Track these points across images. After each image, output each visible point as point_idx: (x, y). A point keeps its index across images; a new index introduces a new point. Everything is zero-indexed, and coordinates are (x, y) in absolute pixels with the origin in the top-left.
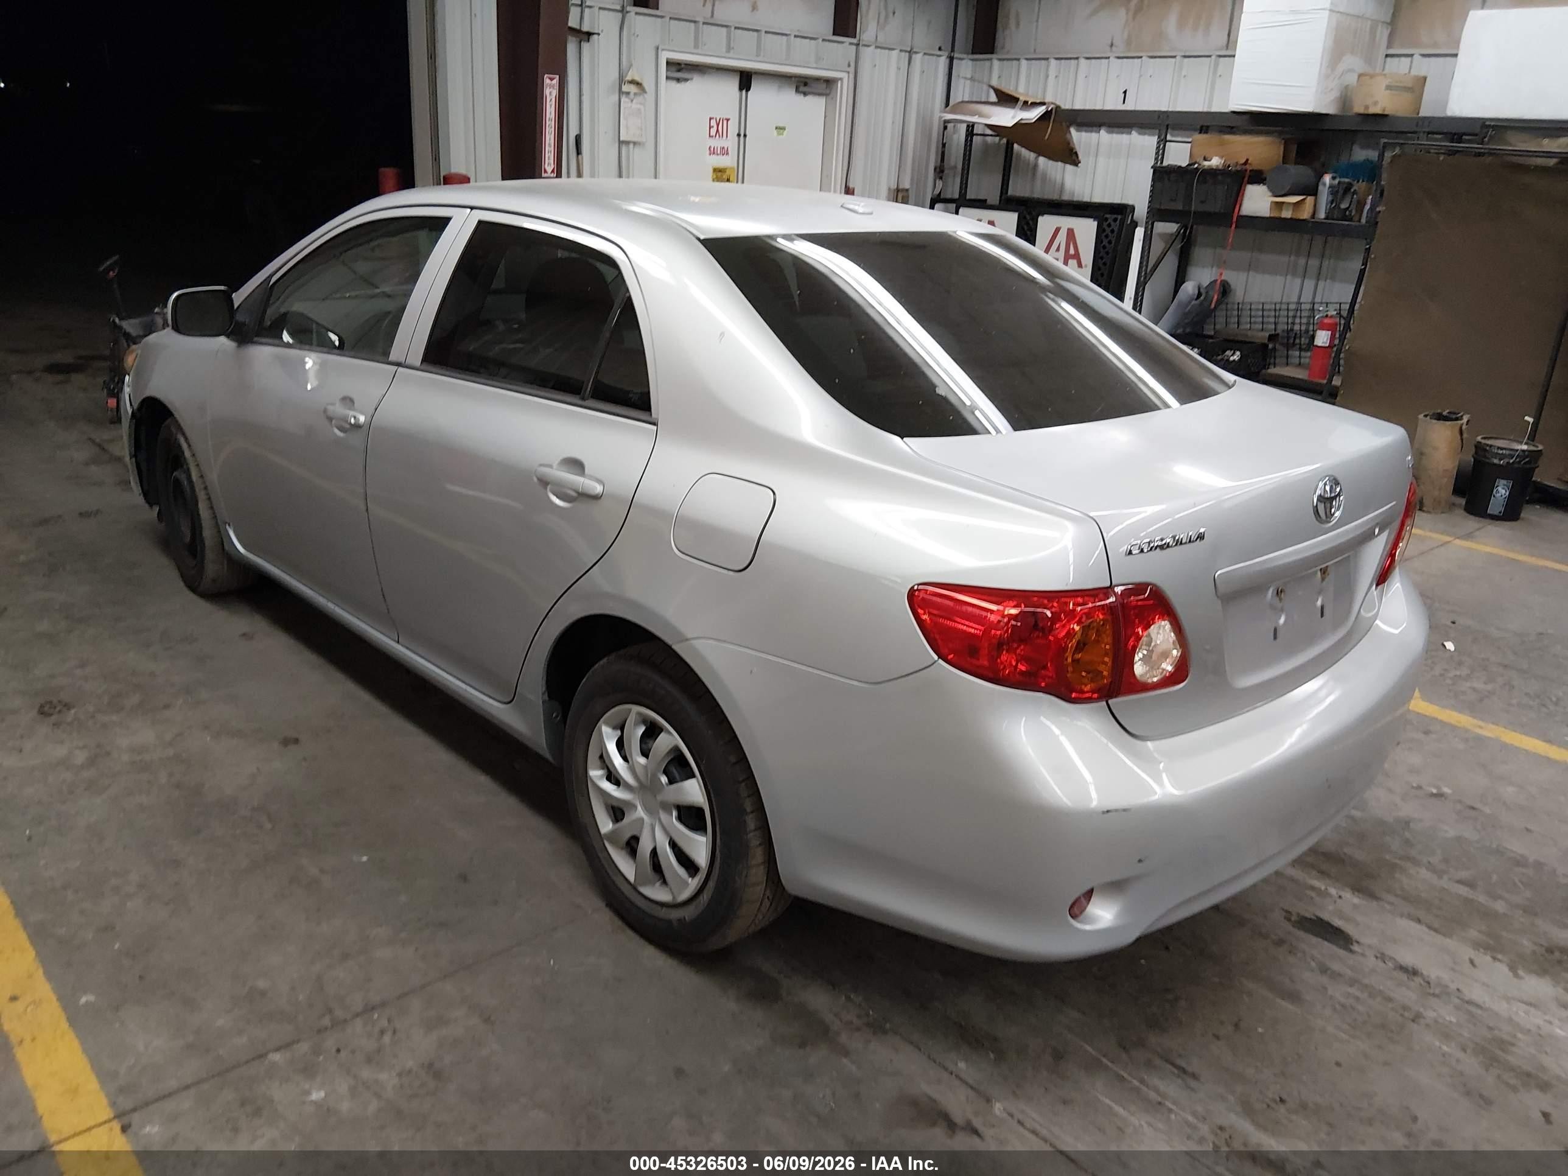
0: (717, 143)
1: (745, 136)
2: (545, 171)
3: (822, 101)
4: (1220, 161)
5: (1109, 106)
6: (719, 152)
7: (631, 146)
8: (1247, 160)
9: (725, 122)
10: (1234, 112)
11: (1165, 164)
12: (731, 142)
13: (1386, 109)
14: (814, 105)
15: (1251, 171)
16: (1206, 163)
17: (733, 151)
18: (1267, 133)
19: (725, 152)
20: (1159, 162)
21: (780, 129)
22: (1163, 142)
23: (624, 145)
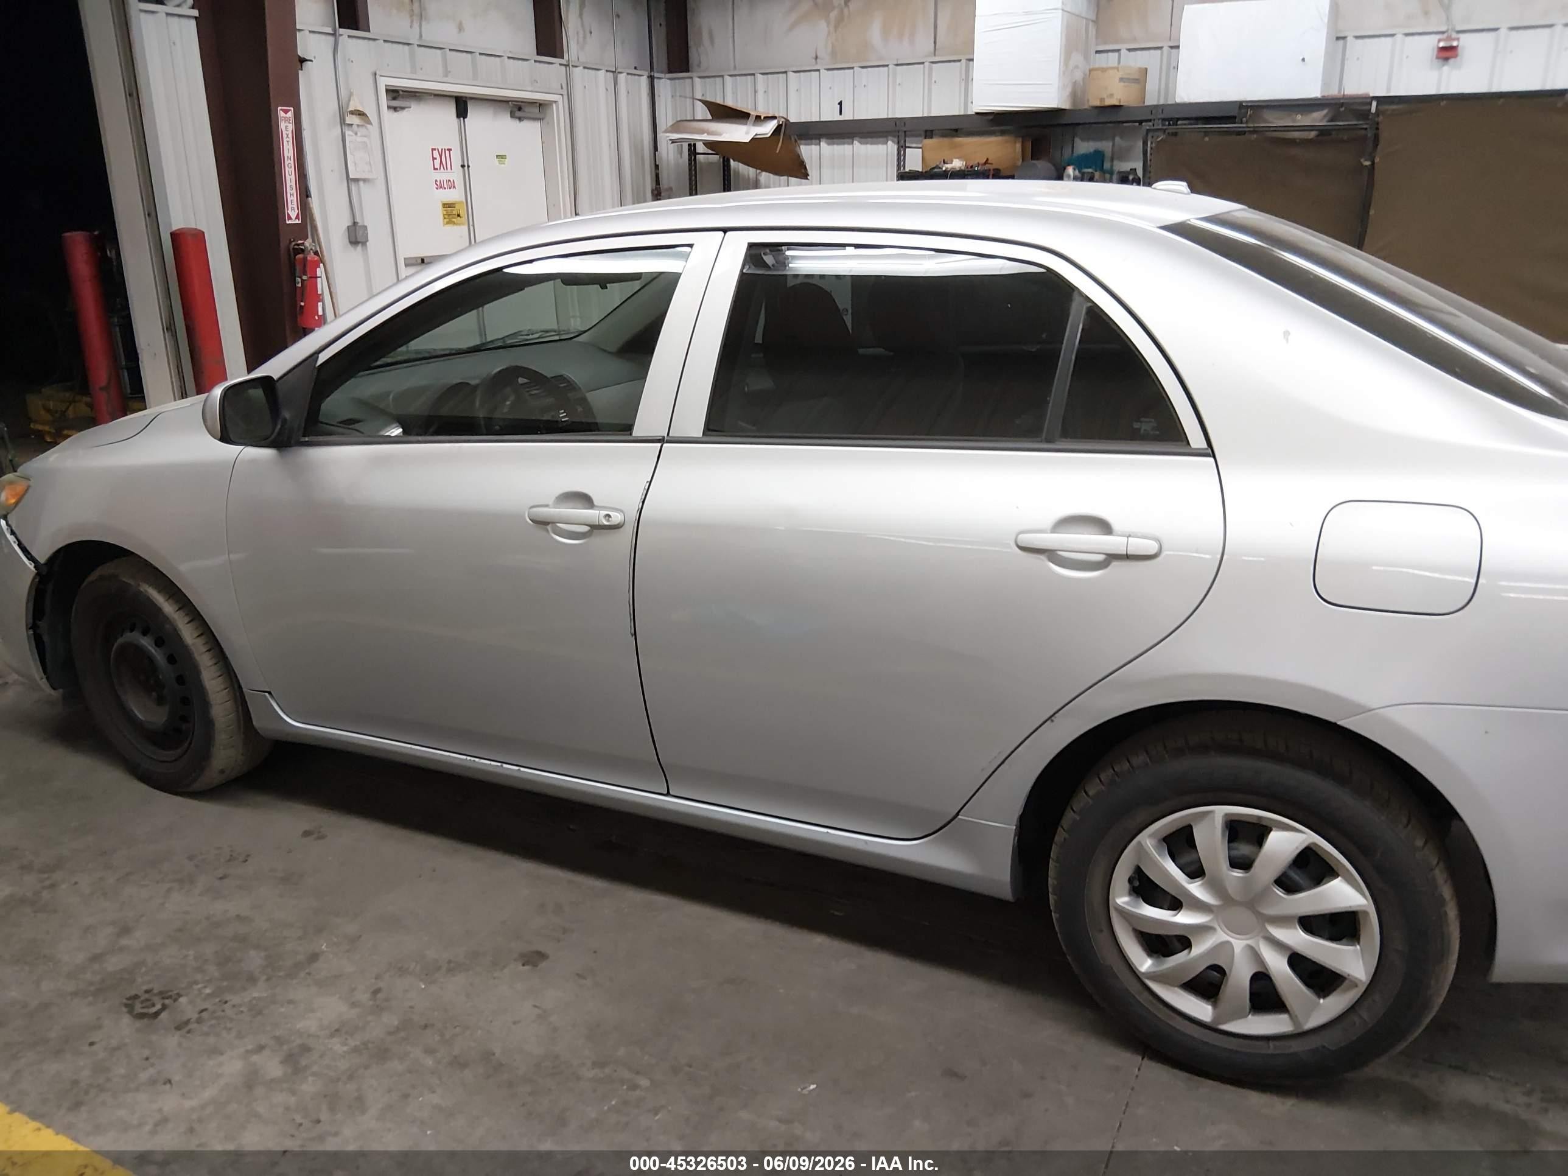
0: (443, 176)
1: (468, 166)
2: (290, 218)
3: (537, 124)
4: (962, 162)
5: (826, 117)
6: (445, 186)
7: (361, 183)
8: (987, 159)
9: (447, 152)
10: (977, 114)
11: (907, 170)
12: (456, 175)
13: (1122, 100)
14: (530, 130)
15: (994, 170)
16: (949, 166)
17: (459, 183)
18: (1003, 133)
19: (452, 185)
20: (902, 168)
21: (501, 157)
22: (902, 148)
23: (353, 183)
